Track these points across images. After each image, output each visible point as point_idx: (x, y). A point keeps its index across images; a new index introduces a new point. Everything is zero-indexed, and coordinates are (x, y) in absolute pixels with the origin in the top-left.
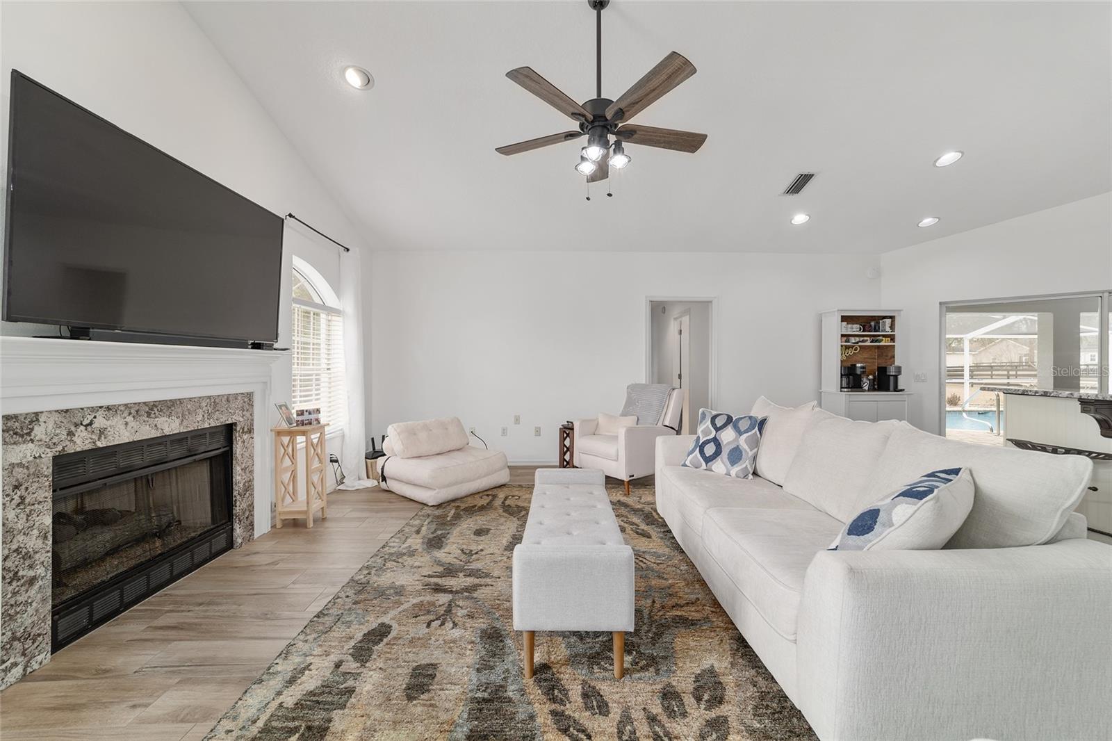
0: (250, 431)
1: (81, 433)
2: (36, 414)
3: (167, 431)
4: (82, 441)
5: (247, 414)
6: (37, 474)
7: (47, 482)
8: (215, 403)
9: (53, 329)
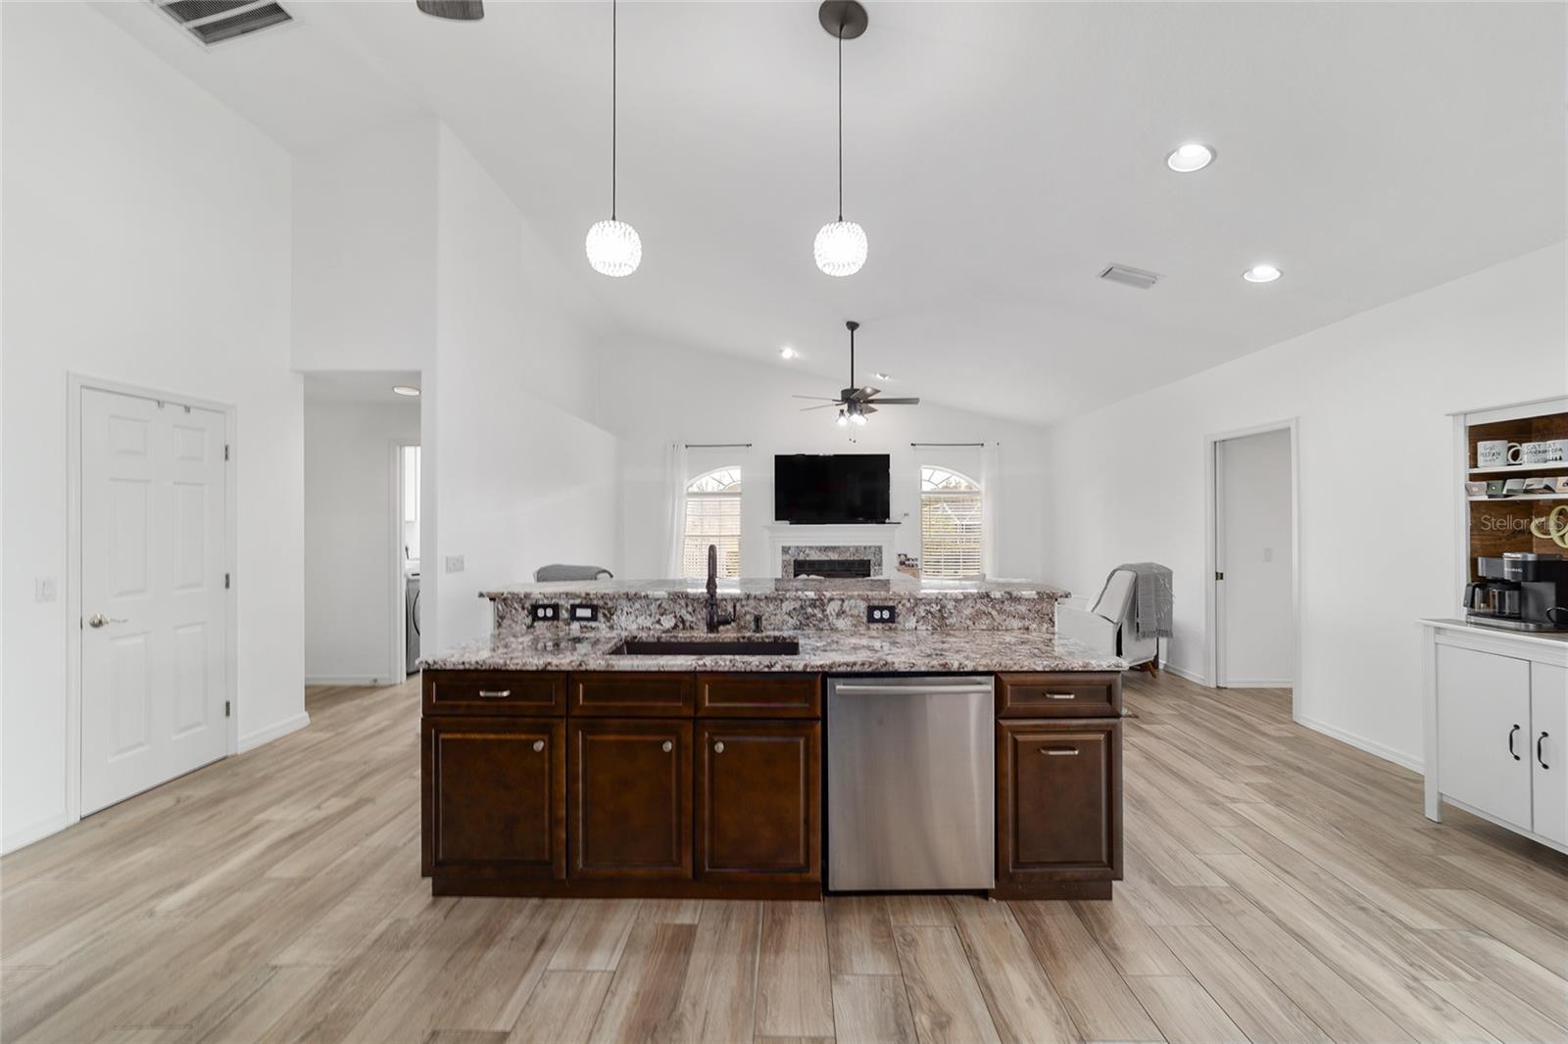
0: (880, 565)
1: (801, 554)
2: (790, 547)
4: (801, 557)
5: (878, 557)
6: (790, 564)
7: (792, 567)
8: (857, 549)
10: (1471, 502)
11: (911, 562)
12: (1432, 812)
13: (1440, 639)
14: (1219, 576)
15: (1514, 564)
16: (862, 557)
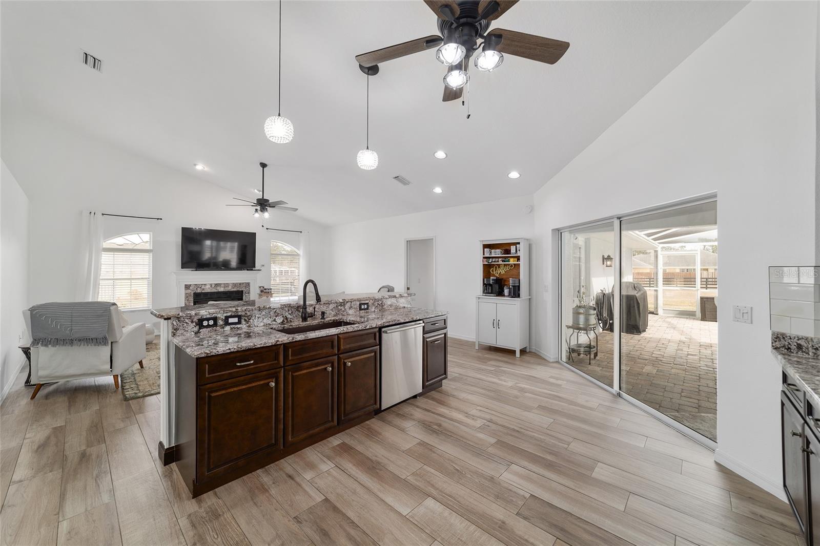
0: (249, 293)
1: (199, 289)
2: (191, 285)
3: (220, 291)
4: (199, 291)
5: (247, 289)
6: (190, 296)
7: (192, 297)
8: (235, 285)
9: (194, 269)
10: (484, 264)
11: (267, 291)
12: (477, 348)
13: (480, 300)
14: (408, 289)
15: (493, 280)
16: (238, 289)
